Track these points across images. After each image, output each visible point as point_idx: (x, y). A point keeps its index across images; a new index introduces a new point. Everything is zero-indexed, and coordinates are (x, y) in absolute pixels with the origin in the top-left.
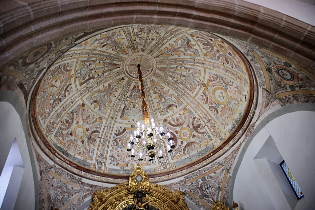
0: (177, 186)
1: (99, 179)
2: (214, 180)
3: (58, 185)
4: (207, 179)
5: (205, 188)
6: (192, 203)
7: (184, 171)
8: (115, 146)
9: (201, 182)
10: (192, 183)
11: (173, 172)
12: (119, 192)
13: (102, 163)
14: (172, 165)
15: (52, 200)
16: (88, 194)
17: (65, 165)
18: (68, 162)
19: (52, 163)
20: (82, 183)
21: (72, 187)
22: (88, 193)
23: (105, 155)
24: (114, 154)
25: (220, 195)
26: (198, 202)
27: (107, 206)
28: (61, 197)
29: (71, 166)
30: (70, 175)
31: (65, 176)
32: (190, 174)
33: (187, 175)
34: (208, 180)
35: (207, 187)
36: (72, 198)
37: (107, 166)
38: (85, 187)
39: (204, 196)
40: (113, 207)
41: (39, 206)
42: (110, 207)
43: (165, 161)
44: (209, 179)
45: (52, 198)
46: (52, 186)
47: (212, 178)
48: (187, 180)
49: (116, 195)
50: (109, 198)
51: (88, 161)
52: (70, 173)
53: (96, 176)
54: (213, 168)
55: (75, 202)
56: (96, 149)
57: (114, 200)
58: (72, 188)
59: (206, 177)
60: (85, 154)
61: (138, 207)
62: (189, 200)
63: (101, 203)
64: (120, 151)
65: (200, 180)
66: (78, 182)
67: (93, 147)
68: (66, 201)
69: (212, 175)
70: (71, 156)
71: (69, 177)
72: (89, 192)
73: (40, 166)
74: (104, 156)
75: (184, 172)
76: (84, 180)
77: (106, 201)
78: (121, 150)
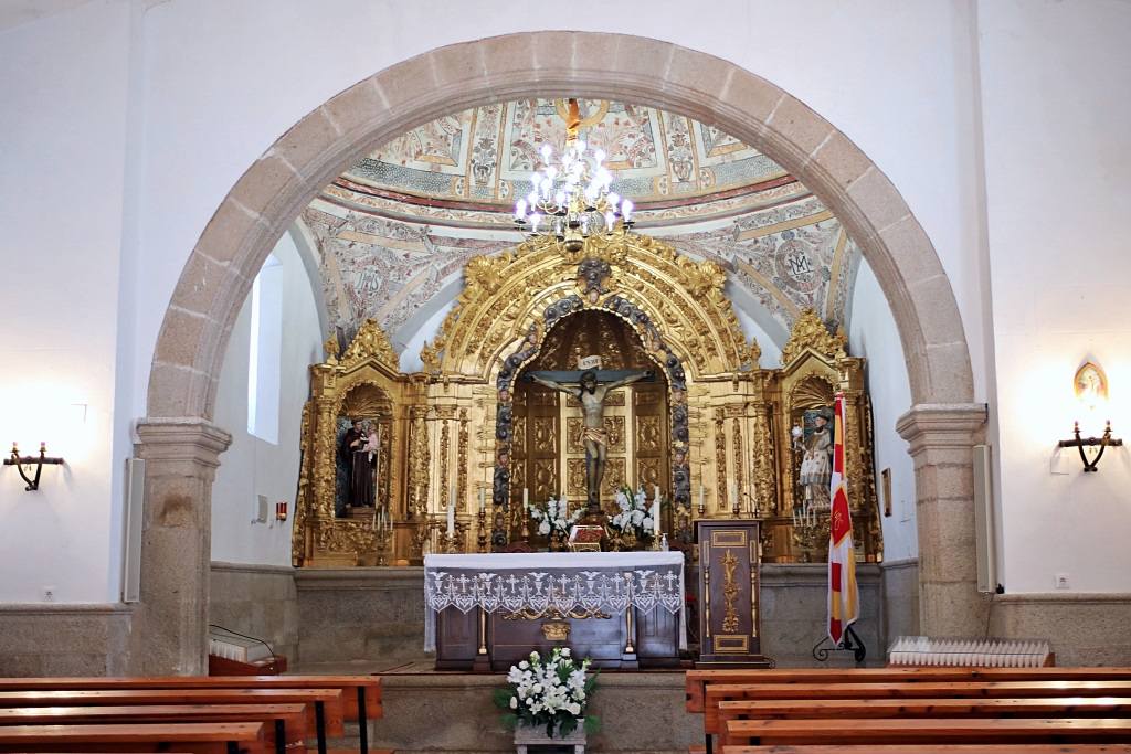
0: (713, 244)
1: (481, 221)
2: (814, 246)
3: (367, 256)
4: (796, 238)
5: (791, 261)
6: (753, 296)
7: (736, 200)
8: (527, 109)
9: (780, 241)
10: (756, 241)
11: (704, 199)
12: (537, 261)
13: (487, 169)
14: (704, 173)
15: (359, 295)
16: (453, 265)
17: (378, 204)
18: (387, 194)
19: (342, 212)
20: (432, 239)
21: (406, 252)
22: (450, 262)
23: (496, 141)
24: (524, 136)
25: (826, 289)
26: (768, 297)
27: (504, 302)
28: (380, 282)
29: (396, 200)
30: (396, 224)
31: (382, 231)
32: (749, 214)
33: (741, 216)
34: (801, 242)
35: (797, 258)
36: (409, 278)
37: (506, 174)
38: (441, 248)
39: (787, 283)
40: (519, 304)
41: (328, 316)
42: (511, 303)
43: (686, 159)
44: (801, 239)
45: (356, 291)
46: (354, 262)
47: (811, 239)
48: (742, 229)
49: (528, 268)
50: (508, 279)
51: (446, 169)
52: (395, 221)
53: (470, 214)
54: (814, 212)
55: (418, 291)
56: (466, 128)
57: (523, 283)
58: (406, 256)
59: (795, 231)
60: (432, 151)
61: (590, 305)
62: (744, 288)
63: (487, 292)
64: (544, 126)
65: (779, 235)
66: (421, 237)
67: (455, 124)
68: (393, 289)
69: (811, 229)
70: (393, 168)
71: (394, 231)
72: (455, 259)
73: (315, 233)
74: (495, 146)
75: (737, 203)
76: (436, 231)
77: (500, 287)
78: (548, 122)
